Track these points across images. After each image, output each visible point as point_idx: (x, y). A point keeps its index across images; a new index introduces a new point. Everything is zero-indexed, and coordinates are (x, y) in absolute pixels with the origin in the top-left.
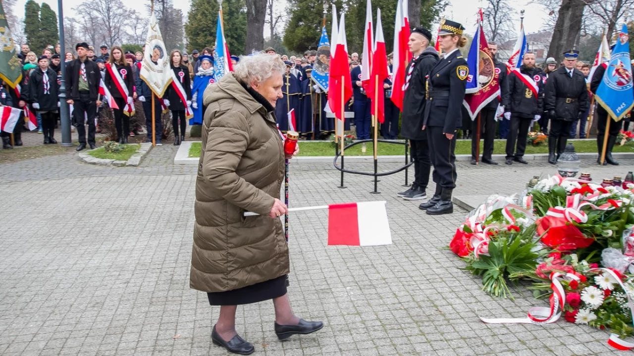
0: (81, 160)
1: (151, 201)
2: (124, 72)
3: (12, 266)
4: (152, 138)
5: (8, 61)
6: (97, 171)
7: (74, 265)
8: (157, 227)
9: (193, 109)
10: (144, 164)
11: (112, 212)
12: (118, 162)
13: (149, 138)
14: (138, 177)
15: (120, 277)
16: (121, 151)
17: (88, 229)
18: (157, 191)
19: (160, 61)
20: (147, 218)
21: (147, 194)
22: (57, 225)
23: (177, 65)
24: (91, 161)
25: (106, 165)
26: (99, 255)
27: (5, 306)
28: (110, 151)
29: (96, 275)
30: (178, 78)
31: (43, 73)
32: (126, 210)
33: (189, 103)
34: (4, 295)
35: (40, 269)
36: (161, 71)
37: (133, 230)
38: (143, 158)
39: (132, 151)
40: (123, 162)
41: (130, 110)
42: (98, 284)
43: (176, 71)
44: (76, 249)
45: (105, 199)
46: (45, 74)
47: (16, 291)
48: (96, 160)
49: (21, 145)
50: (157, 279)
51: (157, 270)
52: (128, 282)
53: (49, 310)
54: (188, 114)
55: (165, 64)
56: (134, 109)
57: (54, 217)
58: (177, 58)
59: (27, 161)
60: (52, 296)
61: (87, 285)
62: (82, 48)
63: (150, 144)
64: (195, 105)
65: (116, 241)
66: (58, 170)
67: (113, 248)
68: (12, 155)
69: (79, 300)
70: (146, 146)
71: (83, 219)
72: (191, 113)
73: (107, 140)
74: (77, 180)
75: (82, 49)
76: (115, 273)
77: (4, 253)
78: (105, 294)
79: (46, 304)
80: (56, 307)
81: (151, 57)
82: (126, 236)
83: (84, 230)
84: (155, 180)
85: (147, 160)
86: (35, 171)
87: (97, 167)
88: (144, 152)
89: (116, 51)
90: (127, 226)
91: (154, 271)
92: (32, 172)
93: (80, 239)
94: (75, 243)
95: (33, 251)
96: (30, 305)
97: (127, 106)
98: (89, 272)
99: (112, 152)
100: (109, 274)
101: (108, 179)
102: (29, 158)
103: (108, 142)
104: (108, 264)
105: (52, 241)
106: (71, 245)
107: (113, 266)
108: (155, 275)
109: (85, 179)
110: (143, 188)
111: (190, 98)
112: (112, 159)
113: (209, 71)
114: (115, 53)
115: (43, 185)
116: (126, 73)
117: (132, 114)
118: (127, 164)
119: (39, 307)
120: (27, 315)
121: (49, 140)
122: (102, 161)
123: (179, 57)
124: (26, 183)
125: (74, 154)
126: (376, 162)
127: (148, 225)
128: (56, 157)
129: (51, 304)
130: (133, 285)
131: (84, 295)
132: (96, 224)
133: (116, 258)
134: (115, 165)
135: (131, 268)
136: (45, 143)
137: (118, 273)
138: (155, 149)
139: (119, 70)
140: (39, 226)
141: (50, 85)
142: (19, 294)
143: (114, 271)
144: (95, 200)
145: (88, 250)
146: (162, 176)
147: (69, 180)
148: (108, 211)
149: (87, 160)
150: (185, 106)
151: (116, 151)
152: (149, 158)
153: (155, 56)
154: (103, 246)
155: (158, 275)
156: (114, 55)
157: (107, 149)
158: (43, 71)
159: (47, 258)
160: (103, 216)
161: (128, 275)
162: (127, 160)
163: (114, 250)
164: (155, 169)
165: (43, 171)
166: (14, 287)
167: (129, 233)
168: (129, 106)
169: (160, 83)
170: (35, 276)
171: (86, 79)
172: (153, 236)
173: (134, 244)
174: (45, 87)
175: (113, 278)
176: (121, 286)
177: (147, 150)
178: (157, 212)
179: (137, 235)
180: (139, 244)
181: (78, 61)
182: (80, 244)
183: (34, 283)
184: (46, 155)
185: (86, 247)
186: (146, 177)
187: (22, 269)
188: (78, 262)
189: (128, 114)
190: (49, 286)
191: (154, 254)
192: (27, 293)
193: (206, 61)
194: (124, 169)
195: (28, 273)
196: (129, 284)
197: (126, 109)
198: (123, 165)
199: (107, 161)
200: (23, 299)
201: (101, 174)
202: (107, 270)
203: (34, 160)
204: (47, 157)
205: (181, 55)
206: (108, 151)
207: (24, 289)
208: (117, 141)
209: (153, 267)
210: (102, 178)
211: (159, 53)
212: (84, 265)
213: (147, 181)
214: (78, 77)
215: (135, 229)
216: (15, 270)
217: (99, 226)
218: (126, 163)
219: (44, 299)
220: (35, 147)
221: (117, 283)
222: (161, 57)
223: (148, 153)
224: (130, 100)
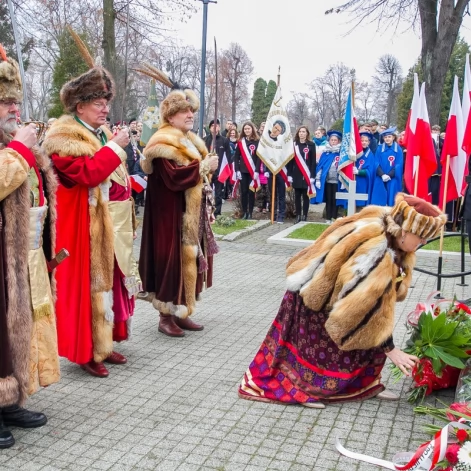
2: (253, 147)
9: (316, 188)
16: (230, 226)
19: (280, 138)
23: (302, 141)
30: (303, 155)
33: (312, 180)
36: (280, 148)
38: (244, 235)
39: (241, 227)
40: (220, 236)
41: (255, 186)
43: (302, 147)
54: (311, 192)
55: (286, 140)
58: (303, 135)
63: (268, 221)
64: (318, 184)
70: (261, 223)
72: (314, 191)
81: (270, 132)
85: (248, 237)
88: (252, 229)
89: (247, 126)
97: (253, 181)
99: (222, 226)
111: (313, 175)
113: (336, 148)
114: (246, 129)
116: (255, 149)
117: (258, 190)
118: (223, 239)
123: (306, 133)
126: (440, 259)
138: (271, 227)
139: (248, 146)
150: (308, 184)
151: (225, 226)
152: (253, 235)
153: (275, 132)
156: (245, 131)
162: (225, 235)
164: (245, 246)
168: (255, 181)
169: (277, 160)
177: (259, 227)
181: (210, 137)
186: (228, 253)
189: (253, 190)
193: (334, 137)
194: (218, 243)
197: (252, 184)
198: (219, 239)
205: (308, 131)
211: (280, 128)
218: (223, 237)
222: (282, 133)
223: (257, 230)
224: (256, 175)
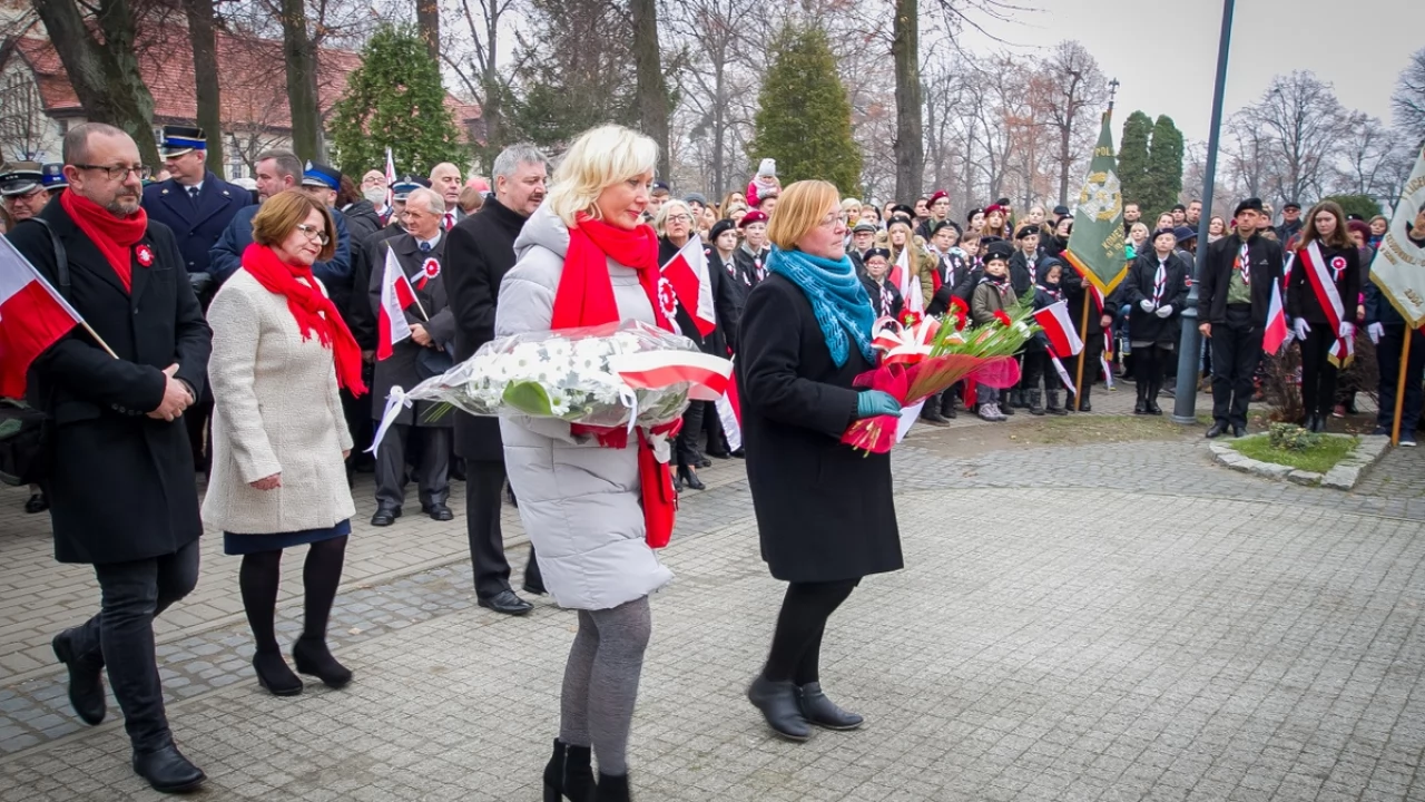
0: (1214, 458)
1: (1385, 584)
2: (1340, 263)
3: (1067, 666)
4: (1391, 424)
5: (1102, 239)
6: (1248, 487)
7: (1194, 697)
8: (1405, 655)
10: (1368, 486)
11: (1283, 591)
12: (1300, 474)
13: (1382, 423)
14: (1353, 518)
15: (1304, 757)
16: (1310, 449)
17: (1227, 620)
18: (1400, 562)
20: (1375, 622)
21: (1374, 562)
22: (1159, 598)
24: (1238, 464)
25: (1271, 476)
26: (1251, 688)
27: (1053, 748)
28: (1282, 446)
29: (1245, 735)
31: (1158, 264)
32: (1319, 593)
34: (1053, 724)
35: (1124, 686)
37: (1337, 649)
38: (1365, 474)
39: (1338, 453)
40: (1315, 476)
41: (1342, 354)
42: (1251, 758)
44: (1198, 663)
45: (1269, 559)
46: (1162, 266)
47: (1075, 721)
48: (1248, 463)
49: (1088, 409)
50: (1403, 793)
51: (1405, 769)
52: (1326, 778)
53: (1142, 787)
56: (1351, 351)
57: (1153, 579)
59: (1099, 447)
60: (1146, 754)
61: (1226, 755)
62: (1251, 211)
63: (1385, 440)
65: (1293, 664)
66: (1161, 474)
67: (1287, 681)
68: (1073, 430)
69: (1206, 783)
70: (1373, 445)
71: (1215, 594)
73: (1274, 417)
74: (1203, 502)
75: (1250, 214)
76: (1291, 744)
77: (1053, 632)
78: (1265, 788)
79: (1135, 770)
80: (1154, 783)
81: (1410, 226)
82: (1319, 657)
83: (1216, 621)
84: (1395, 531)
85: (1376, 480)
86: (1115, 470)
87: (1249, 480)
88: (1369, 459)
89: (1323, 214)
90: (1322, 635)
91: (1394, 768)
92: (1111, 471)
93: (1208, 639)
94: (1196, 647)
95: (1109, 644)
96: (1103, 760)
97: (1337, 343)
98: (1229, 723)
99: (1288, 448)
100: (1275, 741)
101: (1274, 510)
102: (1104, 439)
103: (1280, 426)
104: (1275, 717)
105: (1149, 629)
106: (1188, 649)
107: (1288, 727)
108: (1397, 778)
109: (1222, 504)
110: (1363, 547)
112: (1285, 464)
114: (1320, 220)
115: (1132, 502)
116: (1344, 267)
117: (1347, 362)
118: (1323, 482)
119: (1120, 771)
120: (1096, 782)
121: (1147, 408)
122: (1263, 466)
124: (1097, 494)
125: (1196, 443)
127: (1377, 643)
128: (1160, 443)
129: (1148, 772)
130: (1339, 787)
131: (1218, 775)
132: (1245, 614)
133: (1293, 708)
134: (1292, 479)
135: (1335, 742)
136: (1138, 411)
137: (1299, 747)
138: (1396, 452)
139: (1327, 260)
140: (1122, 591)
141: (1166, 289)
142: (1082, 730)
143: (1289, 739)
144: (1243, 557)
145: (1225, 670)
146: (1415, 525)
147: (1185, 501)
148: (1275, 587)
149: (1227, 459)
151: (1297, 447)
152: (1379, 473)
154: (1261, 670)
155: (1408, 780)
156: (1317, 224)
157: (1276, 440)
158: (1160, 260)
159: (1136, 665)
160: (1261, 598)
161: (1325, 760)
162: (1324, 473)
163: (1289, 688)
164: (1395, 503)
165: (1132, 473)
166: (1071, 713)
167: (1328, 653)
168: (1343, 341)
170: (1114, 700)
171: (1247, 279)
172: (1393, 675)
173: (1340, 682)
174: (1155, 294)
175: (1288, 757)
176: (1307, 779)
177: (1377, 453)
178: (1403, 616)
179: (1349, 662)
180: (1352, 686)
181: (1236, 241)
182: (1209, 651)
183: (1110, 715)
184: (1139, 437)
185: (1222, 663)
186: (1371, 520)
187: (1086, 678)
188: (1205, 694)
189: (1336, 363)
190: (1142, 732)
191: (1396, 724)
192: (1096, 734)
194: (1315, 493)
195: (1099, 690)
196: (1328, 783)
197: (1335, 350)
198: (1312, 483)
199: (1276, 467)
200: (1087, 744)
201: (1258, 497)
202: (1272, 731)
203: (1114, 446)
204: (1142, 441)
206: (1278, 444)
207: (1091, 723)
208: (1301, 423)
209: (1392, 756)
210: (1262, 506)
212: (1217, 705)
213: (1373, 532)
214: (1231, 274)
215: (1343, 647)
216: (1075, 675)
217: (1252, 620)
218: (1321, 478)
219: (1132, 758)
220: (1119, 419)
221: (1296, 769)
223: (1378, 460)
224: (1345, 328)
